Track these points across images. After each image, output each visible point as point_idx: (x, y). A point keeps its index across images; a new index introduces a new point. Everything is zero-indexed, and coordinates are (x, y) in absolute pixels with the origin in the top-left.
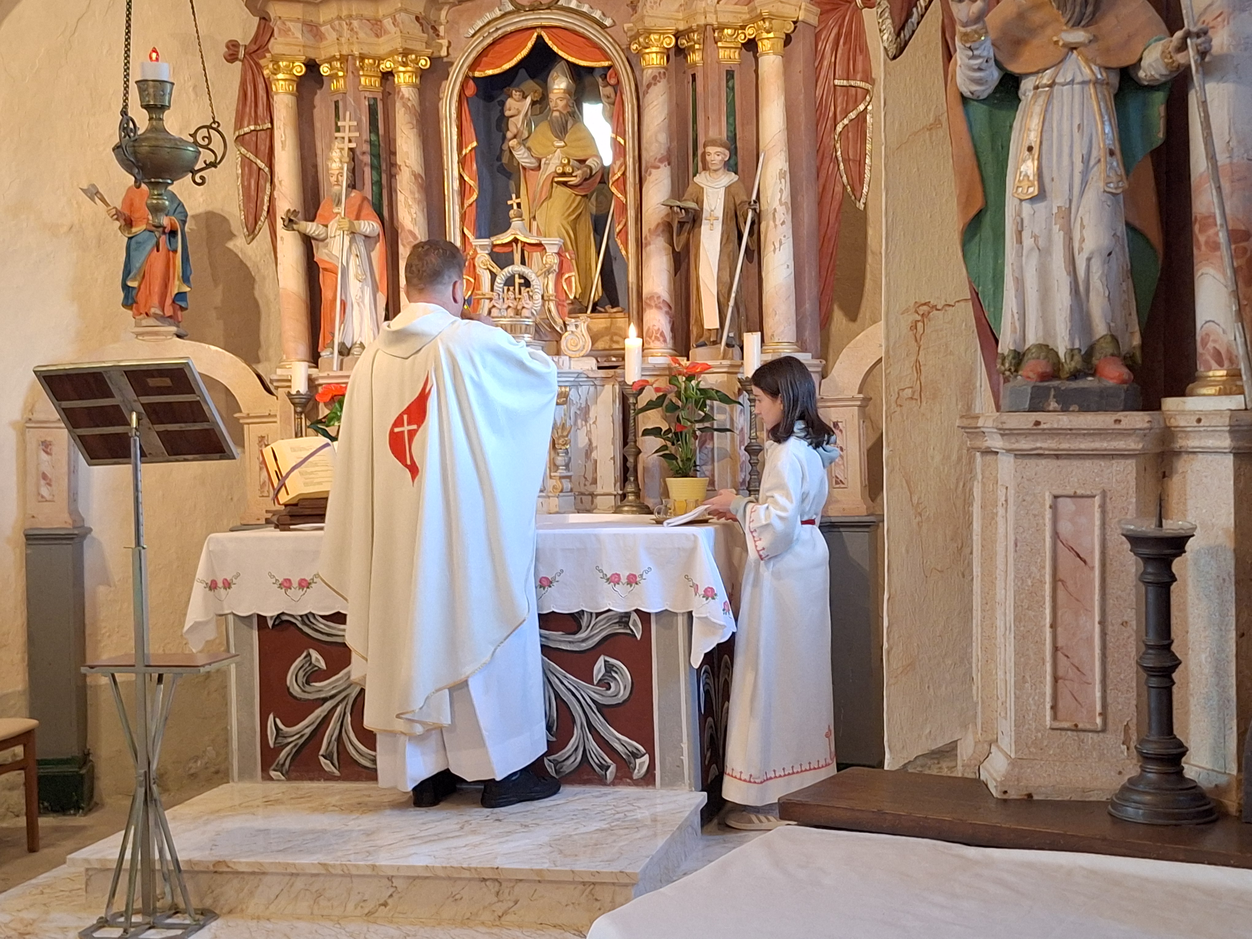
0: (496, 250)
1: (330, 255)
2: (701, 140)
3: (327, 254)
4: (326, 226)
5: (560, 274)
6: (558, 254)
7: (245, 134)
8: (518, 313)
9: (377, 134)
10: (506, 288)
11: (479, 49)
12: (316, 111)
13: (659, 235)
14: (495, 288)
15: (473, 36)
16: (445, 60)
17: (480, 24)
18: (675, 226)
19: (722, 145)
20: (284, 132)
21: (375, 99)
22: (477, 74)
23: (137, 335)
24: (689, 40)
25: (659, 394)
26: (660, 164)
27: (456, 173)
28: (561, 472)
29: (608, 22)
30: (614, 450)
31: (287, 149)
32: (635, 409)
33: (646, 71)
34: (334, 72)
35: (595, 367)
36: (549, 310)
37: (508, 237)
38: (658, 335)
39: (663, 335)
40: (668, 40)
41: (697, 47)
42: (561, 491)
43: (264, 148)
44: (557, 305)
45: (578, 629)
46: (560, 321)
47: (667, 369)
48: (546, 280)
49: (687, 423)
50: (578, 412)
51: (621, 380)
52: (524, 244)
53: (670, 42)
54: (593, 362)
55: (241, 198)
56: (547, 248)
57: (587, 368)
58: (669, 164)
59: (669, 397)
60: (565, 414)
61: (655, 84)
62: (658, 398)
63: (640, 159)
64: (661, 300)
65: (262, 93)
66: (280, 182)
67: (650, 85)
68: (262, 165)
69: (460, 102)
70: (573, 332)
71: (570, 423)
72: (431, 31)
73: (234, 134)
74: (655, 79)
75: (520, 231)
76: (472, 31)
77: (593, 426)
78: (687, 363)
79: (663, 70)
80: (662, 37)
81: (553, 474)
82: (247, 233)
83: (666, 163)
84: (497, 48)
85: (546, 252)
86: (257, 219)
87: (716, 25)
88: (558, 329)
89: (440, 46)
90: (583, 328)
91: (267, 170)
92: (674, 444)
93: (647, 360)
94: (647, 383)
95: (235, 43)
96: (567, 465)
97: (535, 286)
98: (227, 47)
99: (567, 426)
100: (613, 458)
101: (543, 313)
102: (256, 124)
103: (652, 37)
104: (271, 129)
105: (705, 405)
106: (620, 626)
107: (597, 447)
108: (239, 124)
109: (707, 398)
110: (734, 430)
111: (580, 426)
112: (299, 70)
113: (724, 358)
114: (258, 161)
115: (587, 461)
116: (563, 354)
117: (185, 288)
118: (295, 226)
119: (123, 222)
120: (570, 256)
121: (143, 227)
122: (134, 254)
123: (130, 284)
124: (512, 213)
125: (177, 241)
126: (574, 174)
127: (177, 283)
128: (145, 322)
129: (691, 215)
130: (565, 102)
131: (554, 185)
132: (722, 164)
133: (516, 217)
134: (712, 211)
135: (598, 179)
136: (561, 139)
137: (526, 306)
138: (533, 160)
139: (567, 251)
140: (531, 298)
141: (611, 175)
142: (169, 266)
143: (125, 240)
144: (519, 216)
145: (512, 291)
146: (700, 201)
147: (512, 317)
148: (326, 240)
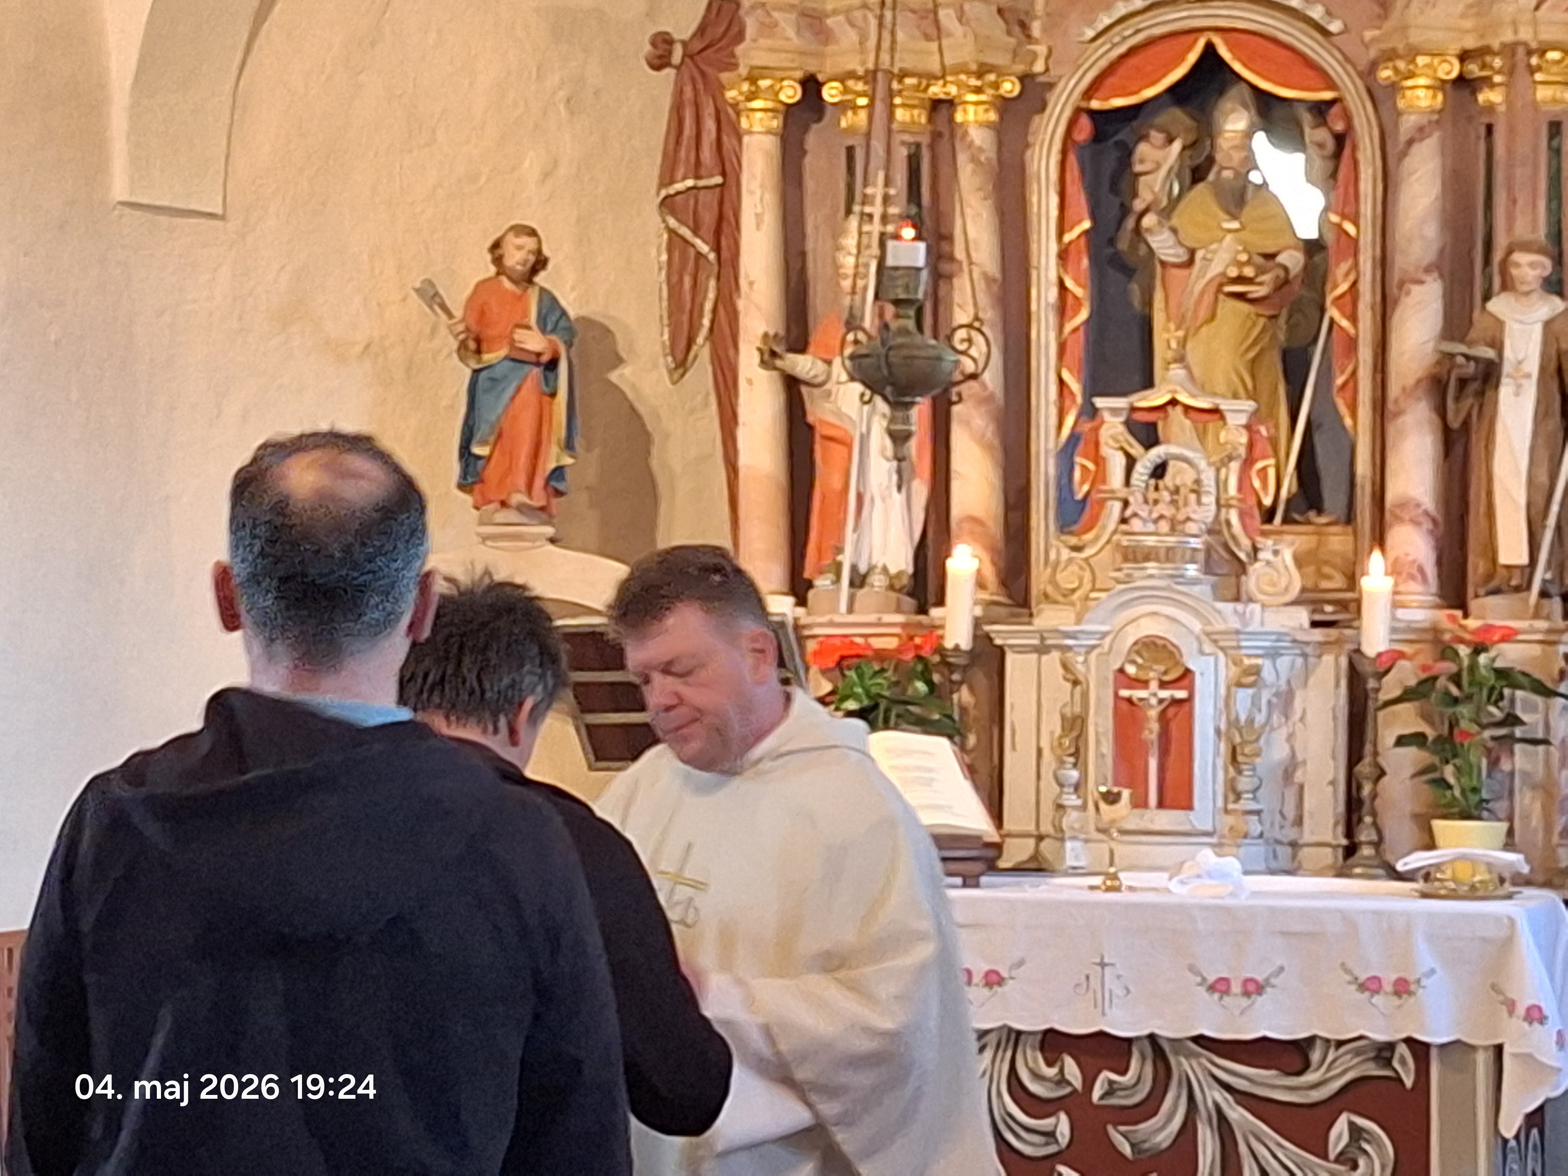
0: (1139, 416)
1: (837, 412)
2: (1501, 242)
3: (830, 411)
4: (829, 363)
5: (1248, 462)
6: (1248, 427)
7: (678, 193)
8: (1175, 527)
9: (919, 205)
10: (1151, 482)
11: (1103, 63)
12: (808, 160)
13: (1419, 399)
14: (1134, 481)
15: (1094, 39)
16: (1041, 79)
17: (1105, 20)
18: (1453, 385)
19: (1537, 252)
20: (761, 199)
21: (918, 146)
22: (1095, 104)
23: (485, 538)
24: (1484, 66)
25: (1423, 676)
26: (1424, 277)
27: (1053, 275)
28: (1246, 804)
29: (1335, 27)
30: (1336, 768)
31: (765, 227)
32: (1376, 700)
33: (1404, 118)
34: (849, 97)
35: (1306, 624)
36: (1228, 523)
37: (1162, 396)
38: (1415, 571)
39: (1421, 570)
40: (1446, 67)
41: (1497, 79)
42: (1246, 836)
43: (708, 219)
44: (1242, 515)
45: (1305, 1067)
46: (1246, 542)
47: (1435, 631)
48: (1223, 471)
49: (1475, 728)
50: (1274, 700)
51: (1352, 647)
52: (1187, 408)
53: (1451, 70)
54: (1303, 616)
55: (665, 304)
56: (1229, 416)
57: (1292, 624)
58: (1441, 276)
59: (1442, 682)
60: (1253, 704)
61: (1422, 140)
62: (1421, 683)
63: (1383, 262)
64: (1420, 511)
65: (710, 125)
66: (751, 284)
67: (1410, 142)
68: (704, 248)
69: (1064, 152)
70: (1268, 563)
71: (1260, 719)
72: (1017, 29)
73: (658, 193)
74: (1421, 132)
75: (1182, 386)
76: (1090, 33)
77: (1299, 725)
78: (1472, 623)
79: (1435, 117)
80: (1436, 61)
81: (1231, 806)
82: (673, 366)
83: (1436, 275)
84: (1133, 61)
85: (1225, 424)
86: (690, 342)
87: (1534, 45)
88: (1242, 556)
89: (1035, 55)
90: (1287, 555)
91: (712, 256)
92: (1447, 762)
93: (1401, 613)
94: (1401, 655)
95: (666, 37)
96: (1255, 791)
97: (1205, 482)
98: (654, 44)
99: (1257, 725)
100: (1333, 783)
101: (1217, 527)
102: (697, 177)
103: (1421, 60)
104: (721, 186)
105: (1501, 697)
106: (1377, 1063)
107: (1304, 762)
108: (667, 177)
109: (1507, 686)
110: (1552, 741)
111: (1276, 725)
112: (791, 93)
113: (1536, 616)
114: (698, 242)
115: (1285, 786)
116: (1251, 600)
117: (568, 461)
118: (779, 363)
119: (472, 345)
120: (1268, 431)
121: (503, 352)
122: (482, 398)
123: (477, 450)
124: (1170, 355)
125: (556, 378)
126: (1258, 280)
127: (554, 450)
128: (503, 516)
129: (1481, 366)
130: (1244, 154)
131: (1221, 297)
132: (1541, 281)
133: (1176, 361)
134: (1520, 362)
135: (1296, 287)
136: (1234, 217)
137: (1193, 516)
138: (1181, 251)
139: (1262, 423)
140: (1199, 502)
141: (1328, 287)
142: (541, 420)
143: (467, 373)
144: (1180, 359)
145: (1167, 488)
146: (1497, 345)
147: (1167, 535)
148: (827, 387)
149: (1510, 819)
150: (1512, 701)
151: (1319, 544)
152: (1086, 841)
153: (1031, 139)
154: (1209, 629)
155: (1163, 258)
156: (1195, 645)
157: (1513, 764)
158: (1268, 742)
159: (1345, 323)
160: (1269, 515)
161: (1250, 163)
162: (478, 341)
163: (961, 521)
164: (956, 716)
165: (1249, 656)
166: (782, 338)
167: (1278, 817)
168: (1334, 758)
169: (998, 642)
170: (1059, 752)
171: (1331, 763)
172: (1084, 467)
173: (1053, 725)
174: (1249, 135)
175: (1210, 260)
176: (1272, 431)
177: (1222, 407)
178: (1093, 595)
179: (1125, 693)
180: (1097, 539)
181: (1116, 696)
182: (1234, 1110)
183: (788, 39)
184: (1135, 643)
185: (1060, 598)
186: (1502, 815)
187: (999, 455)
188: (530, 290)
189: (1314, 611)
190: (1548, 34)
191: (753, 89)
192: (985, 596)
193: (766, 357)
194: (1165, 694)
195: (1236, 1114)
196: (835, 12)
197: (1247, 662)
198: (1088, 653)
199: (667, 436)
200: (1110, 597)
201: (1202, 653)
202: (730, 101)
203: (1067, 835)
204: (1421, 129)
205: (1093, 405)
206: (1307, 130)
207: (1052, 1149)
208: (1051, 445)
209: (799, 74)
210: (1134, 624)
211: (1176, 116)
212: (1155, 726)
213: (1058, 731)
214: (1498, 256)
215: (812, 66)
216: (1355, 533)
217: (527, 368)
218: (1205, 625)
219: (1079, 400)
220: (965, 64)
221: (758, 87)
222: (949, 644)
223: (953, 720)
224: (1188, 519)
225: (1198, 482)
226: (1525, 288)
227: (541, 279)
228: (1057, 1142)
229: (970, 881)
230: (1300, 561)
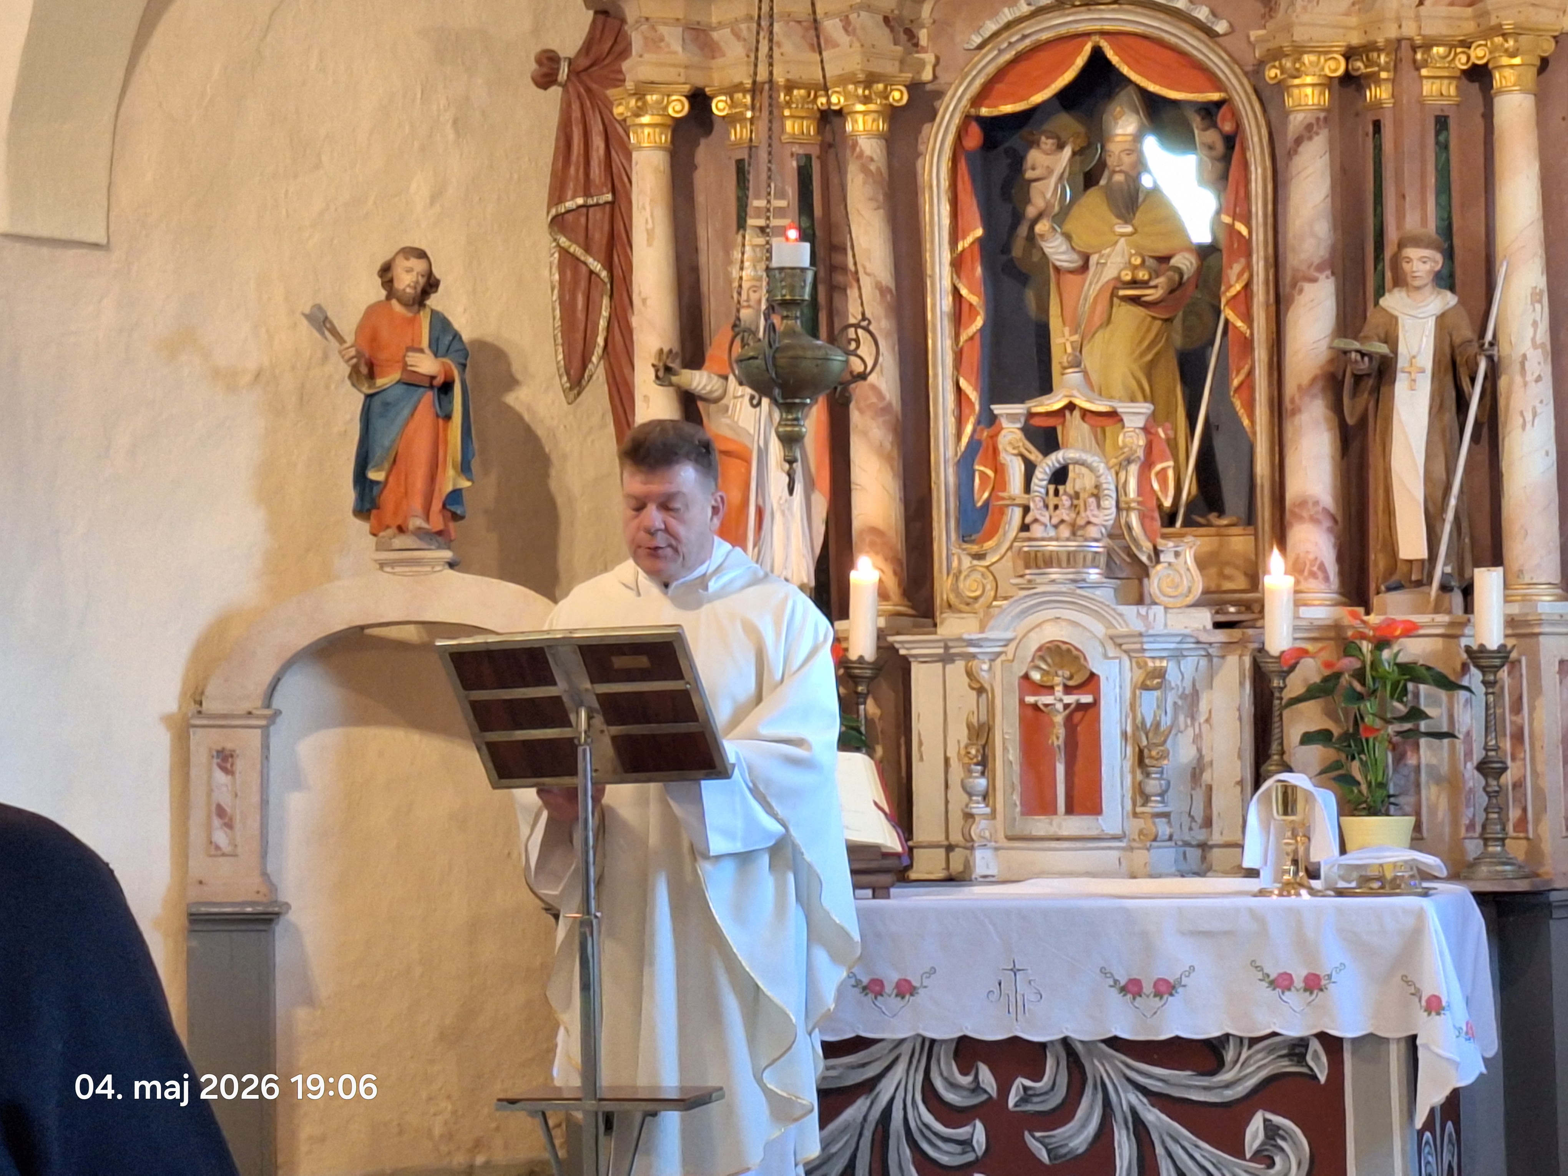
0: (1037, 422)
1: (735, 427)
3: (728, 425)
4: (725, 378)
5: (1147, 465)
6: (1146, 429)
7: (568, 212)
9: (811, 216)
10: (1052, 488)
11: (991, 69)
12: (698, 175)
13: (1314, 397)
14: (1033, 487)
15: (980, 47)
16: (929, 87)
17: (991, 27)
18: (1348, 382)
19: (1428, 246)
20: (652, 215)
21: (808, 157)
22: (984, 111)
23: (382, 565)
24: (1369, 63)
25: (1327, 672)
26: (1316, 274)
27: (947, 284)
28: (1155, 806)
29: (1221, 27)
30: (1243, 767)
31: (656, 243)
32: (1281, 699)
33: (1292, 117)
34: (738, 110)
35: (1209, 626)
36: (1129, 528)
37: (1058, 401)
38: (1315, 569)
39: (1322, 567)
40: (1332, 64)
41: (1384, 75)
42: (1155, 840)
43: (599, 237)
44: (1142, 518)
45: (1219, 1065)
46: (1147, 545)
47: (1337, 627)
48: (1122, 475)
49: (1378, 723)
50: (1180, 702)
51: (1256, 645)
52: (1086, 414)
53: (1337, 67)
54: (1205, 617)
55: (558, 323)
56: (1126, 418)
57: (1196, 625)
58: (1333, 273)
59: (1346, 678)
60: (1158, 707)
61: (1310, 138)
62: (1326, 680)
63: (1276, 262)
64: (1320, 509)
65: (598, 143)
66: (644, 301)
67: (1299, 141)
68: (596, 266)
69: (954, 160)
70: (1170, 564)
71: (1166, 721)
72: (903, 37)
73: (548, 213)
74: (1309, 130)
75: (1079, 390)
76: (978, 40)
77: (1205, 727)
78: (1374, 619)
79: (1322, 115)
80: (1322, 59)
81: (1139, 810)
82: (568, 385)
83: (1328, 272)
84: (1022, 67)
85: (1123, 427)
86: (585, 362)
87: (1418, 41)
88: (1144, 559)
89: (922, 64)
90: (1189, 556)
91: (604, 274)
92: (1353, 758)
93: (1304, 612)
94: (1303, 653)
95: (551, 54)
96: (1162, 794)
97: (1105, 486)
98: (539, 61)
99: (1163, 727)
100: (1241, 783)
101: (1118, 532)
102: (587, 194)
103: (1306, 58)
104: (612, 203)
105: (1405, 691)
106: (1291, 1060)
107: (1211, 763)
108: (557, 194)
109: (1411, 680)
110: (1457, 733)
111: (1182, 727)
112: (678, 107)
113: (1437, 610)
114: (590, 260)
115: (1193, 789)
116: (1155, 603)
117: (465, 484)
118: (674, 379)
119: (364, 370)
120: (1166, 434)
121: (396, 376)
122: (378, 423)
123: (373, 475)
124: (1065, 359)
125: (451, 402)
126: (1152, 283)
127: (451, 472)
128: (399, 541)
129: (1375, 364)
130: (1133, 158)
131: (1115, 300)
132: (1431, 277)
133: (1071, 367)
134: (1414, 357)
135: (1190, 289)
136: (1127, 222)
137: (1093, 520)
138: (1075, 257)
139: (1159, 426)
140: (1099, 506)
141: (1223, 288)
142: (437, 443)
143: (362, 397)
144: (1076, 363)
145: (1065, 493)
146: (1391, 339)
147: (1068, 540)
148: (724, 401)
149: (1418, 814)
150: (1417, 695)
151: (1221, 545)
152: (996, 849)
153: (921, 148)
154: (1111, 632)
155: (1058, 263)
156: (1101, 649)
157: (1419, 758)
158: (1175, 744)
159: (1239, 324)
160: (1170, 519)
161: (1140, 165)
162: (371, 366)
163: (861, 533)
164: (863, 729)
165: (1153, 658)
166: (677, 353)
167: (1186, 820)
168: (1240, 757)
169: (902, 652)
170: (966, 760)
171: (1239, 763)
172: (982, 474)
173: (959, 734)
174: (1138, 138)
175: (1105, 264)
176: (1171, 434)
177: (1119, 410)
178: (995, 603)
179: (1030, 699)
180: (998, 545)
181: (1022, 702)
182: (1149, 1110)
183: (675, 53)
184: (1040, 649)
185: (963, 607)
186: (1408, 809)
187: (898, 464)
188: (422, 313)
189: (1217, 612)
190: (1431, 29)
191: (640, 104)
192: (889, 607)
193: (661, 374)
194: (1070, 699)
195: (1152, 1116)
196: (721, 25)
197: (1150, 664)
198: (992, 660)
199: (565, 457)
200: (1011, 605)
201: (1106, 656)
202: (619, 118)
203: (976, 845)
204: (1309, 127)
205: (991, 411)
206: (1196, 132)
207: (970, 1157)
208: (950, 453)
209: (687, 88)
210: (1037, 630)
211: (1065, 122)
212: (1061, 731)
213: (964, 740)
214: (1389, 252)
215: (699, 80)
216: (1256, 535)
217: (422, 390)
218: (1107, 628)
219: (977, 407)
220: (854, 74)
221: (645, 103)
222: (853, 656)
223: (860, 733)
224: (1089, 523)
225: (1097, 487)
226: (1417, 283)
227: (434, 302)
228: (974, 1150)
229: (880, 891)
230: (1202, 563)
